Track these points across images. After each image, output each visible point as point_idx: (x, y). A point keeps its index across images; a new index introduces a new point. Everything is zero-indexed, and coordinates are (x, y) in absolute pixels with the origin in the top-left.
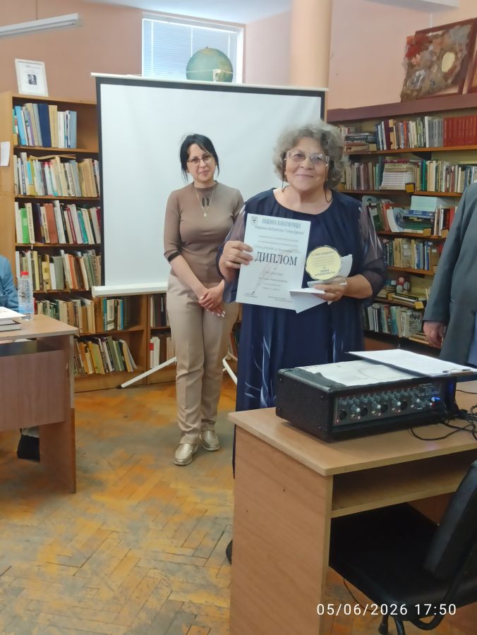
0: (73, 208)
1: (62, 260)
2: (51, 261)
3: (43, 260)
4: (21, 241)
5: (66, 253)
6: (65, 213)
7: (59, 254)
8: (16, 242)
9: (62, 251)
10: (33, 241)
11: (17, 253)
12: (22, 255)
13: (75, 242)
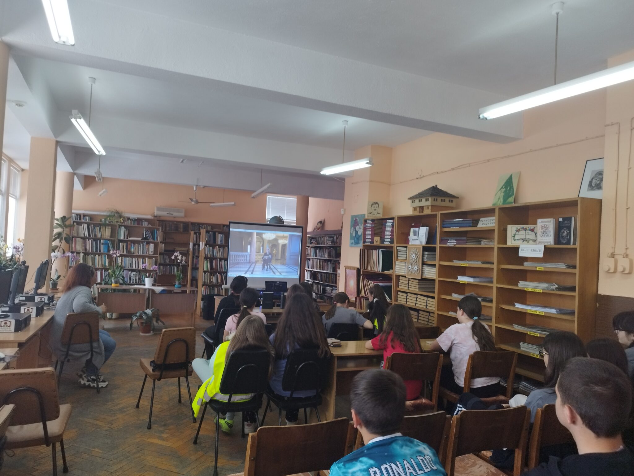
0: (223, 261)
1: (217, 276)
2: (214, 276)
3: (212, 275)
4: (205, 269)
5: (218, 274)
6: (220, 262)
7: (216, 274)
8: (204, 269)
9: (217, 273)
10: (209, 270)
11: (204, 273)
12: (205, 273)
13: (222, 271)
